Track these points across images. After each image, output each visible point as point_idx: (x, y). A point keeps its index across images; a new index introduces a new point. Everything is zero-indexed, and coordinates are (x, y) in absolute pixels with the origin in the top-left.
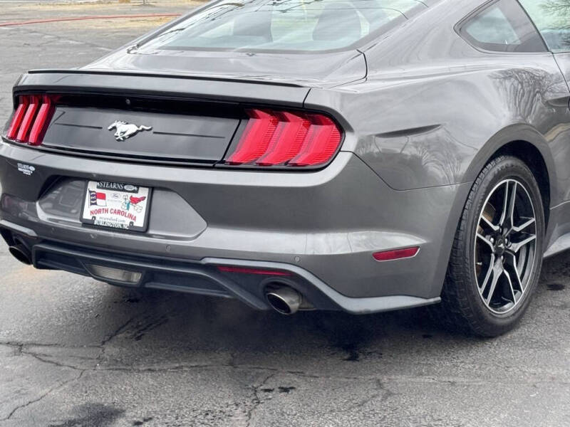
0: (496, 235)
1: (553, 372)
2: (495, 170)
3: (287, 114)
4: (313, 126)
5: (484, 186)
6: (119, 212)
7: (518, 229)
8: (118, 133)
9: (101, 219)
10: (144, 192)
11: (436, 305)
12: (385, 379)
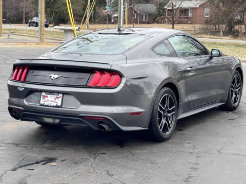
0: (163, 111)
1: (180, 149)
2: (163, 91)
3: (105, 72)
4: (113, 76)
5: (160, 95)
6: (52, 101)
7: (170, 109)
8: (52, 77)
9: (46, 104)
10: (61, 95)
11: (146, 130)
12: (132, 151)
